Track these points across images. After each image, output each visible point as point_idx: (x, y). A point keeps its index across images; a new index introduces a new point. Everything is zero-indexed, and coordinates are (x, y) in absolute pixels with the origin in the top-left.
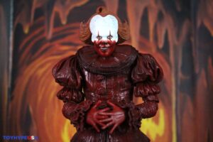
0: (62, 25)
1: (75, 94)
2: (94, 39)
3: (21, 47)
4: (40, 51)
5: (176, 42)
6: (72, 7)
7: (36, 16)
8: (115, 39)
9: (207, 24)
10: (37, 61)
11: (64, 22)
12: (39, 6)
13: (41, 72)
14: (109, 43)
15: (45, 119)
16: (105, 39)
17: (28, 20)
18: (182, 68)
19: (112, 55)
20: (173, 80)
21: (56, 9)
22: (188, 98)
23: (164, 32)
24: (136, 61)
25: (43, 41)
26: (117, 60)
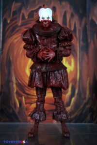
0: (25, 19)
1: (32, 46)
2: (41, 19)
3: (6, 29)
4: (15, 31)
5: (80, 28)
6: (30, 10)
7: (13, 15)
8: (51, 19)
9: (94, 19)
10: (14, 36)
11: (27, 18)
12: (14, 10)
13: (16, 41)
14: (48, 21)
15: (18, 62)
16: (46, 19)
17: (9, 16)
18: (82, 39)
19: (49, 27)
20: (78, 45)
21: (23, 11)
22: (85, 53)
23: (74, 23)
24: (60, 30)
25: (17, 26)
26: (52, 29)
